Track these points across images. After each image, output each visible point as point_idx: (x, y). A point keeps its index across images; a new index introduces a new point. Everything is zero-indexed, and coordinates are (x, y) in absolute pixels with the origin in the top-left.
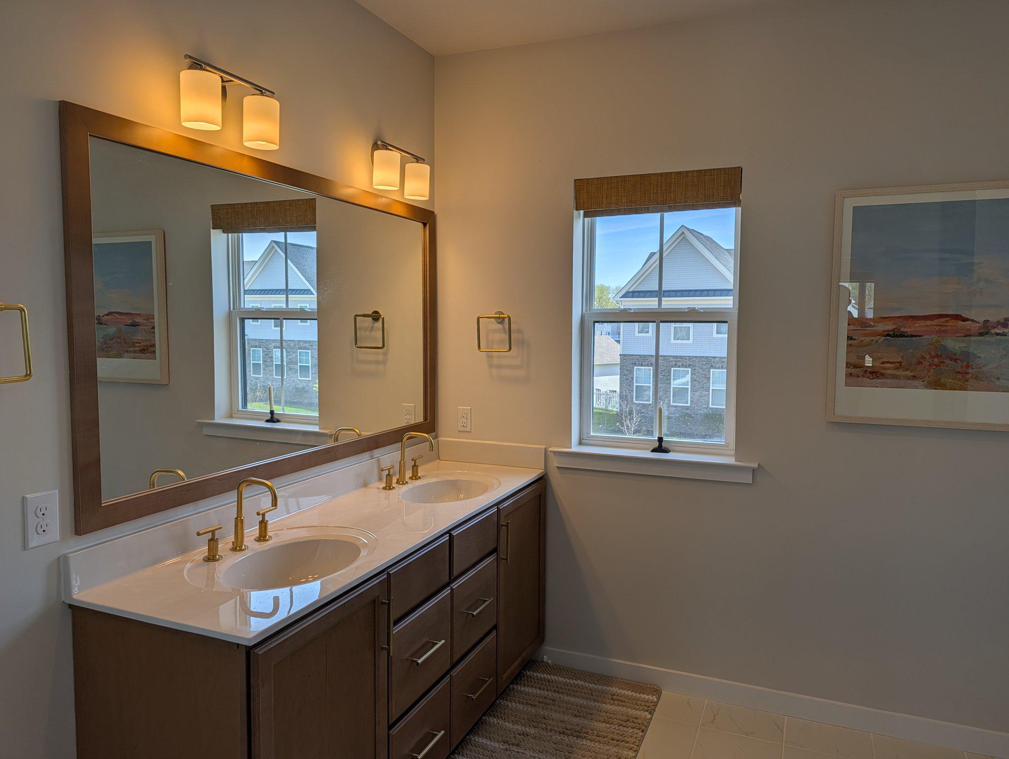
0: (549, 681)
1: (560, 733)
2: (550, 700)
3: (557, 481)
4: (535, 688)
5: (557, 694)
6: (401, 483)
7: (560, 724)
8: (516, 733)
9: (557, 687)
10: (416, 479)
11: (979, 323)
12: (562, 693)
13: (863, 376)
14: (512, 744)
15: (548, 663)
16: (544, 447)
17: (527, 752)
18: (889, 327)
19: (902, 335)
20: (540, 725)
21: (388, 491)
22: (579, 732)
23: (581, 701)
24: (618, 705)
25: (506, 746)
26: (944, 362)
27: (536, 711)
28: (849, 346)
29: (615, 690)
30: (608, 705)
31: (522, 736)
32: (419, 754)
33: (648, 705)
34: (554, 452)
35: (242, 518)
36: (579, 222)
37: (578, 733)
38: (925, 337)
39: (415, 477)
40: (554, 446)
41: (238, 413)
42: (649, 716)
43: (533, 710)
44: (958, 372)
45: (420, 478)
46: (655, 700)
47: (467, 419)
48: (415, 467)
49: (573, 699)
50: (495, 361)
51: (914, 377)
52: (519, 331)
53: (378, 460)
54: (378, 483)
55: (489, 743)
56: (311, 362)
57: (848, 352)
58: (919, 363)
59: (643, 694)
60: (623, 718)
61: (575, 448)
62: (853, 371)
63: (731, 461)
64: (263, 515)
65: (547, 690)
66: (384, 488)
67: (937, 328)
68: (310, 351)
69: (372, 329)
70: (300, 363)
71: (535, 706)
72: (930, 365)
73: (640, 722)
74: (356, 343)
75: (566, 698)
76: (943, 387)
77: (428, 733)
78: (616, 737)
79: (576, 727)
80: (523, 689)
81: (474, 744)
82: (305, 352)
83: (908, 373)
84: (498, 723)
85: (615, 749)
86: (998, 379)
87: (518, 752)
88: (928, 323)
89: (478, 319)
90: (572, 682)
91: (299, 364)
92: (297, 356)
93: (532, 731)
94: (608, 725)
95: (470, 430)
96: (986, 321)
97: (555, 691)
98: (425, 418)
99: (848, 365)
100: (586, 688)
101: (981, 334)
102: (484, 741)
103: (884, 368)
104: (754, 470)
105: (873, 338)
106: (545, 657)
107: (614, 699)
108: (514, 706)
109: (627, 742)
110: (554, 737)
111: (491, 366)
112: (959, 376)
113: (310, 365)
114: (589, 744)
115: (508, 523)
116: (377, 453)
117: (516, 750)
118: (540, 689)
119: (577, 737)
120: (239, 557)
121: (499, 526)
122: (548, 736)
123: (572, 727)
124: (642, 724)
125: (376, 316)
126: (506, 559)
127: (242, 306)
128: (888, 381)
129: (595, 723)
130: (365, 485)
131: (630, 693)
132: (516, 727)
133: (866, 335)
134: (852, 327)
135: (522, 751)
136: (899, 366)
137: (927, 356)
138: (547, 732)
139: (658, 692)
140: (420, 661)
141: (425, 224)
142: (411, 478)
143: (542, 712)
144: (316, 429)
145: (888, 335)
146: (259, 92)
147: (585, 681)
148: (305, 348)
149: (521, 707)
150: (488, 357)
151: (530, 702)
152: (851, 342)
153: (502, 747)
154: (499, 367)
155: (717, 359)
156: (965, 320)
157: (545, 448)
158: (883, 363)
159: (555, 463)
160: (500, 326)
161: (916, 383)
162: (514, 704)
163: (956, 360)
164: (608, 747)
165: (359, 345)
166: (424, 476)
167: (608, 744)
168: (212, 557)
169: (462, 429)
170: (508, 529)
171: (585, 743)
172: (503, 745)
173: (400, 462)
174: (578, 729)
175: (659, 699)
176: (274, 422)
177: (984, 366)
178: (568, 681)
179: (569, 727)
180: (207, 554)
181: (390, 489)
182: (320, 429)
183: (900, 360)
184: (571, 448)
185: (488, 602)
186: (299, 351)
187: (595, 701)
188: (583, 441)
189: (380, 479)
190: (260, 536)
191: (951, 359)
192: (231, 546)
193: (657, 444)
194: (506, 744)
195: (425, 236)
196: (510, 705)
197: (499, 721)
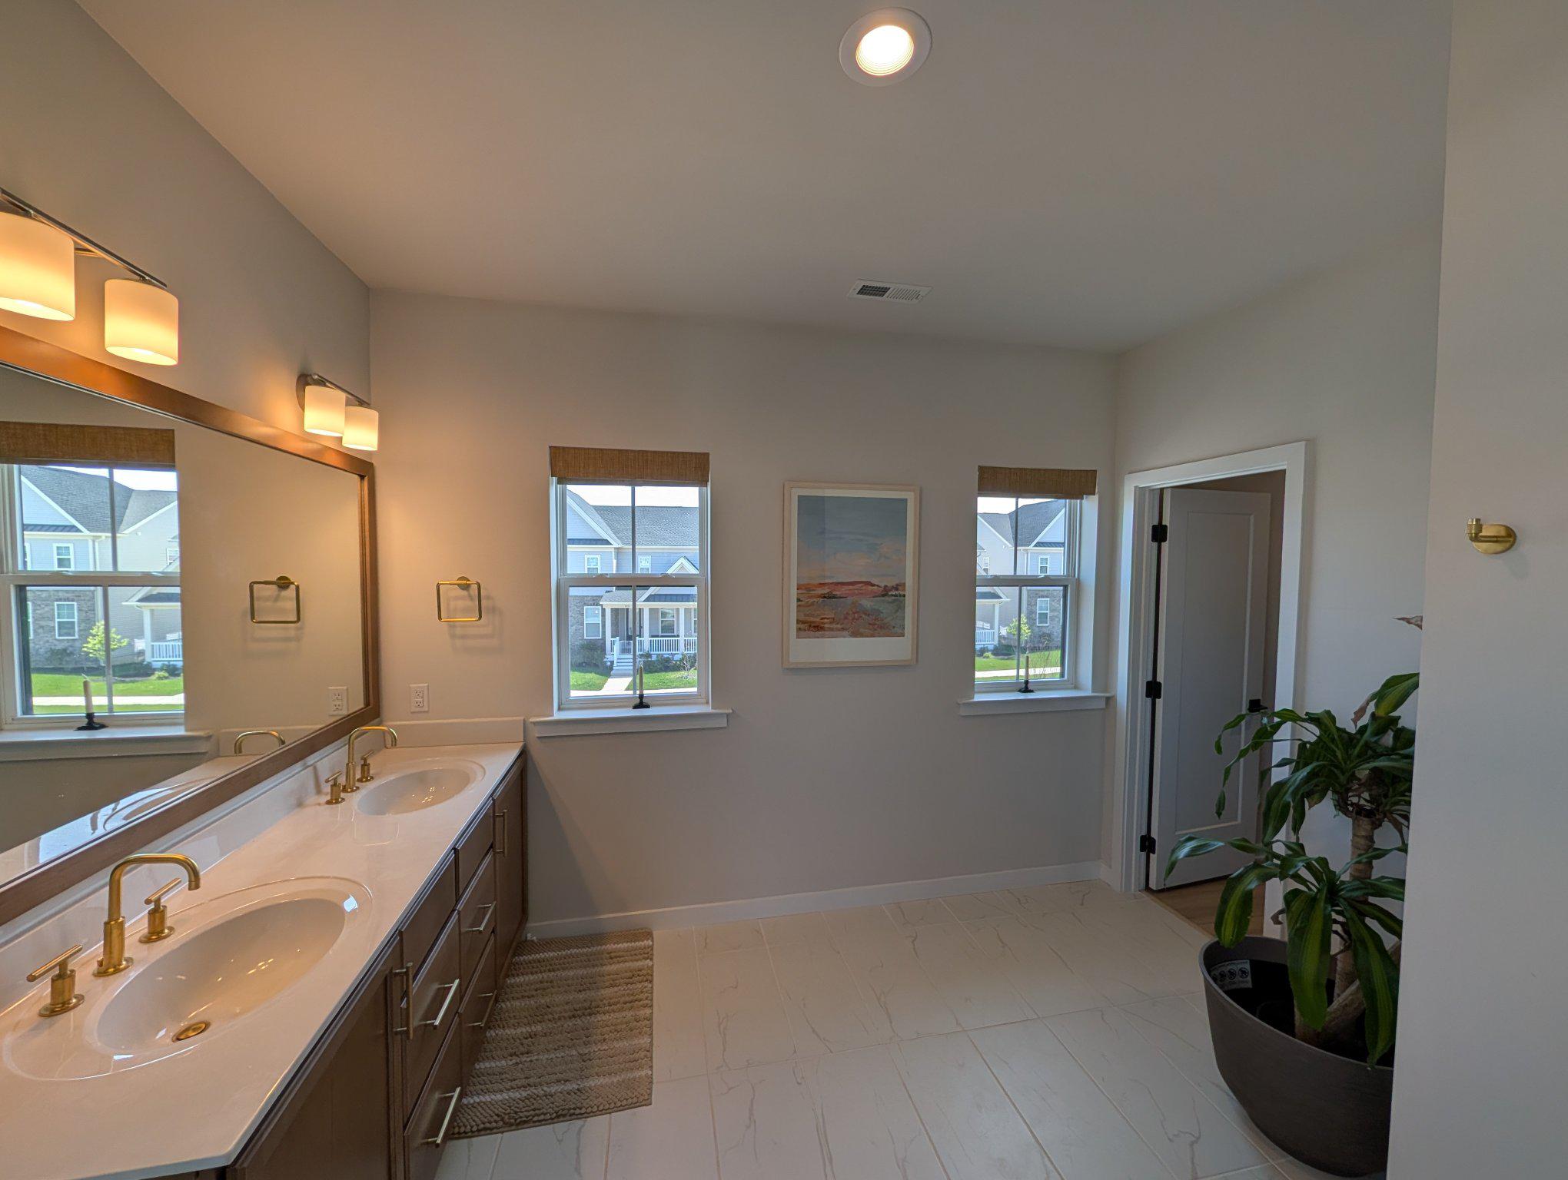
0: (539, 962)
1: (570, 1018)
2: (547, 982)
3: (537, 753)
4: (527, 974)
5: (553, 973)
6: (349, 790)
7: (567, 1007)
8: (522, 1038)
9: (551, 965)
10: (367, 780)
11: (880, 587)
12: (558, 969)
13: (809, 630)
14: (521, 1054)
15: (533, 941)
16: (522, 718)
17: (541, 1057)
18: (826, 591)
19: (834, 597)
20: (546, 1017)
21: (334, 806)
22: (590, 1008)
23: (580, 972)
24: (619, 962)
25: (515, 1060)
26: (861, 617)
27: (536, 1002)
28: (798, 606)
29: (610, 947)
30: (609, 966)
31: (530, 1039)
32: (437, 1136)
33: (646, 951)
34: (535, 723)
35: (121, 919)
36: (554, 488)
37: (590, 1010)
38: (849, 598)
39: (366, 777)
40: (535, 716)
41: (15, 722)
42: (650, 963)
43: (533, 1002)
44: (870, 624)
45: (372, 778)
46: (651, 943)
47: (422, 697)
48: (365, 766)
49: (571, 973)
50: (459, 631)
51: (843, 629)
52: (488, 598)
53: (315, 768)
54: (317, 797)
55: (493, 1065)
56: (78, 616)
57: (798, 611)
58: (846, 618)
59: (639, 941)
60: (628, 974)
61: (558, 716)
62: (802, 626)
63: (707, 709)
64: (158, 901)
65: (541, 972)
66: (329, 803)
67: (856, 591)
68: (75, 603)
69: (277, 599)
70: (58, 618)
71: (533, 996)
72: (853, 619)
73: (644, 972)
74: (253, 617)
75: (564, 974)
76: (862, 635)
77: (441, 1099)
78: (627, 999)
79: (585, 1004)
80: (513, 981)
81: (476, 1073)
82: (67, 605)
83: (839, 626)
84: (497, 1035)
85: (632, 1013)
86: (894, 627)
87: (531, 1061)
88: (851, 587)
89: (438, 586)
90: (564, 953)
91: (57, 620)
92: (53, 610)
93: (539, 1028)
94: (616, 989)
95: (426, 709)
96: (886, 586)
97: (549, 970)
98: (367, 704)
99: (798, 621)
100: (582, 955)
101: (883, 596)
102: (487, 1065)
103: (822, 623)
104: (728, 715)
105: (815, 600)
106: (529, 935)
107: (613, 957)
108: (509, 1005)
109: (640, 1000)
110: (565, 1026)
111: (453, 636)
112: (871, 626)
113: (76, 620)
114: (604, 1018)
115: (504, 813)
116: (311, 760)
117: (528, 1059)
118: (532, 973)
119: (590, 1015)
120: (119, 984)
121: (494, 817)
122: (559, 1027)
123: (580, 1005)
124: (648, 974)
125: (283, 583)
126: (503, 852)
127: (20, 567)
128: (827, 633)
129: (603, 992)
130: (300, 804)
131: (626, 945)
132: (519, 1031)
133: (810, 597)
134: (800, 592)
135: (536, 1057)
136: (833, 621)
137: (851, 612)
138: (556, 1023)
139: (649, 935)
140: (437, 1023)
141: (362, 477)
142: (360, 780)
143: (543, 1001)
144: (180, 731)
145: (825, 597)
146: (137, 277)
147: (578, 947)
148: (67, 599)
149: (517, 1003)
150: (450, 626)
151: (526, 994)
152: (800, 603)
153: (511, 1063)
154: (463, 637)
155: (589, 598)
156: (873, 585)
157: (524, 720)
158: (822, 619)
159: (536, 733)
160: (465, 593)
161: (845, 633)
162: (508, 1003)
163: (869, 615)
164: (624, 1014)
165: (257, 619)
166: (377, 774)
167: (621, 1010)
168: (60, 1005)
169: (418, 709)
170: (504, 820)
171: (600, 1019)
172: (511, 1060)
173: (348, 764)
174: (586, 1005)
175: (653, 941)
176: (96, 729)
177: (886, 618)
178: (560, 953)
179: (577, 1006)
180: (48, 1001)
181: (337, 802)
182: (186, 730)
183: (833, 616)
184: (553, 715)
185: (492, 908)
186: (56, 603)
187: (593, 966)
188: (562, 706)
189: (319, 791)
190: (151, 933)
191: (865, 614)
192: (94, 966)
193: (638, 701)
194: (514, 1057)
195: (362, 490)
196: (504, 1006)
197: (497, 1032)
